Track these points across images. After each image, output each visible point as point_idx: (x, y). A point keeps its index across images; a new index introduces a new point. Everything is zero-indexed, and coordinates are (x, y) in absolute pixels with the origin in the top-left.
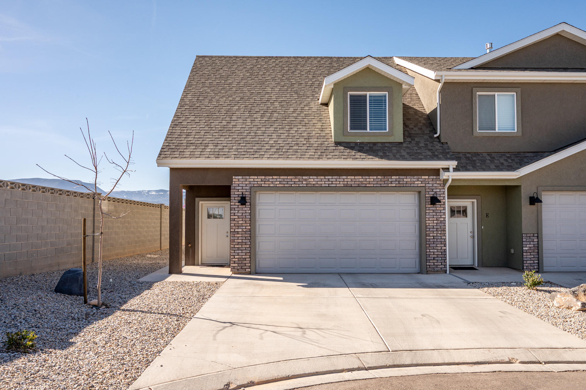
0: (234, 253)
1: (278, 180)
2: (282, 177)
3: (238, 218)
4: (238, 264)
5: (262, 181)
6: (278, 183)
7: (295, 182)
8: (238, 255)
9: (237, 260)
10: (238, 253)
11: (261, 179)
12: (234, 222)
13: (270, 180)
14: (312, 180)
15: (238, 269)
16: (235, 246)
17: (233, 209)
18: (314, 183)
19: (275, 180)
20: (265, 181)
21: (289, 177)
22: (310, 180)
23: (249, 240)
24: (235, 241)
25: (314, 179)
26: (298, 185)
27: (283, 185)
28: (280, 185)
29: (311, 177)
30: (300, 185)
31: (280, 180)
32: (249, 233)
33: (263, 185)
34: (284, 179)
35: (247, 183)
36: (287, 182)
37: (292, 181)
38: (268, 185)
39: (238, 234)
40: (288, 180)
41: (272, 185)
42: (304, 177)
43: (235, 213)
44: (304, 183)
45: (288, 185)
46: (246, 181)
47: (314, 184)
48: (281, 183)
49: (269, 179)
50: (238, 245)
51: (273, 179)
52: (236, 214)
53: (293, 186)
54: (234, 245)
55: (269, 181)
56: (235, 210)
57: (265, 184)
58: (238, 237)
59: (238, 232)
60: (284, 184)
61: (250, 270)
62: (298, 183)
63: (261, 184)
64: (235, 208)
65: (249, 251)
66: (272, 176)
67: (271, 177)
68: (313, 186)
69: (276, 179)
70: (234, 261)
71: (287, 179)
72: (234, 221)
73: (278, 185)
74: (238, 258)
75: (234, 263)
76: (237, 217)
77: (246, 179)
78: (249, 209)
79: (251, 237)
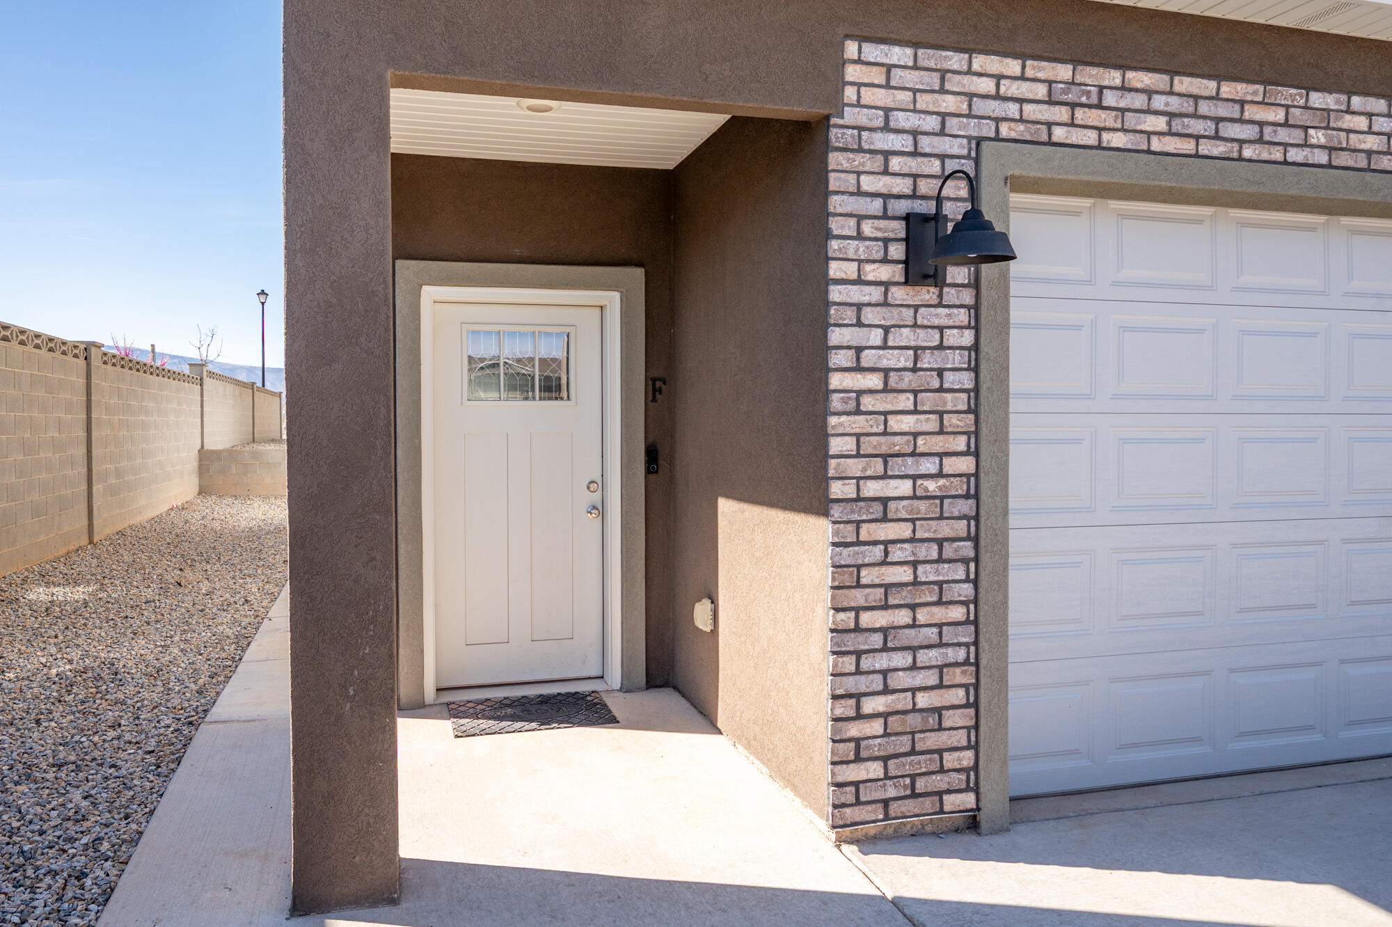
0: (858, 672)
1: (1159, 102)
2: (1184, 84)
3: (886, 389)
4: (885, 759)
5: (1050, 102)
6: (1160, 123)
7: (1261, 124)
8: (886, 691)
9: (876, 727)
10: (885, 673)
11: (1050, 83)
12: (859, 423)
13: (1110, 99)
14: (1362, 123)
15: (886, 803)
16: (867, 619)
17: (849, 315)
18: (1371, 143)
19: (1139, 101)
20: (1073, 106)
21: (1227, 89)
22: (1349, 121)
23: (965, 561)
24: (867, 576)
25: (1370, 115)
26: (1277, 155)
27: (1188, 146)
28: (1172, 144)
29: (1357, 101)
30: (1295, 155)
31: (1175, 104)
32: (967, 506)
33: (1059, 134)
34: (1196, 98)
35: (949, 103)
36: (1218, 120)
37: (1241, 121)
38: (1090, 138)
39: (885, 519)
40: (1222, 110)
41: (1118, 140)
42: (1317, 99)
43: (859, 350)
44: (1317, 137)
45: (1219, 149)
46: (943, 91)
47: (1369, 153)
48: (1177, 125)
49: (1101, 89)
50: (886, 607)
51: (1124, 88)
52: (868, 358)
53: (1248, 152)
54: (858, 610)
55: (1099, 106)
56: (859, 324)
57: (1072, 124)
58: (886, 543)
59: (884, 501)
60: (1197, 138)
61: (969, 800)
62: (1283, 135)
63: (1049, 125)
64: (859, 307)
65: (961, 654)
66: (1123, 67)
67: (1114, 77)
68: (1363, 163)
69: (1149, 93)
70: (857, 741)
71: (1216, 98)
72: (858, 412)
73: (1156, 145)
74: (885, 716)
75: (858, 759)
76: (874, 381)
77: (943, 73)
78: (962, 316)
79: (976, 540)
